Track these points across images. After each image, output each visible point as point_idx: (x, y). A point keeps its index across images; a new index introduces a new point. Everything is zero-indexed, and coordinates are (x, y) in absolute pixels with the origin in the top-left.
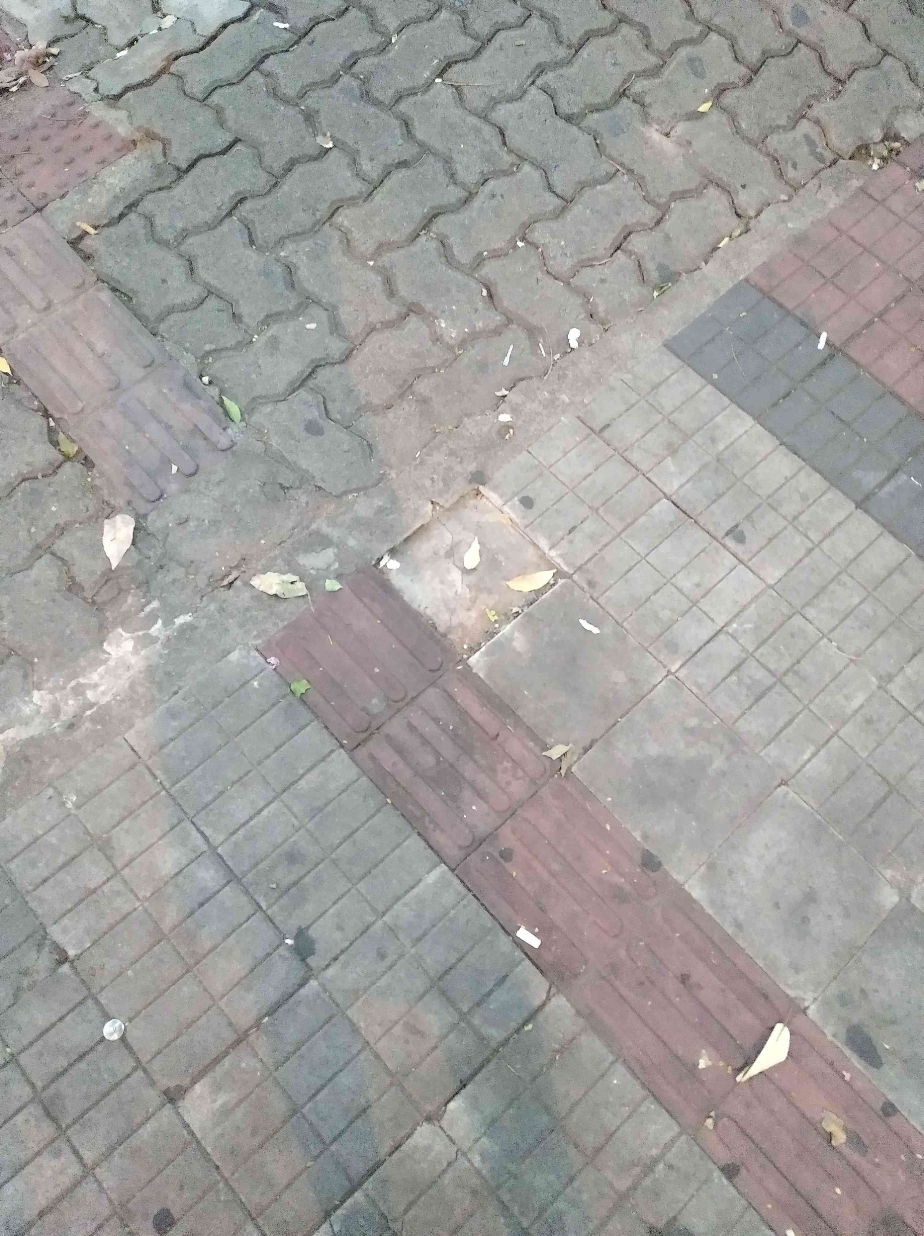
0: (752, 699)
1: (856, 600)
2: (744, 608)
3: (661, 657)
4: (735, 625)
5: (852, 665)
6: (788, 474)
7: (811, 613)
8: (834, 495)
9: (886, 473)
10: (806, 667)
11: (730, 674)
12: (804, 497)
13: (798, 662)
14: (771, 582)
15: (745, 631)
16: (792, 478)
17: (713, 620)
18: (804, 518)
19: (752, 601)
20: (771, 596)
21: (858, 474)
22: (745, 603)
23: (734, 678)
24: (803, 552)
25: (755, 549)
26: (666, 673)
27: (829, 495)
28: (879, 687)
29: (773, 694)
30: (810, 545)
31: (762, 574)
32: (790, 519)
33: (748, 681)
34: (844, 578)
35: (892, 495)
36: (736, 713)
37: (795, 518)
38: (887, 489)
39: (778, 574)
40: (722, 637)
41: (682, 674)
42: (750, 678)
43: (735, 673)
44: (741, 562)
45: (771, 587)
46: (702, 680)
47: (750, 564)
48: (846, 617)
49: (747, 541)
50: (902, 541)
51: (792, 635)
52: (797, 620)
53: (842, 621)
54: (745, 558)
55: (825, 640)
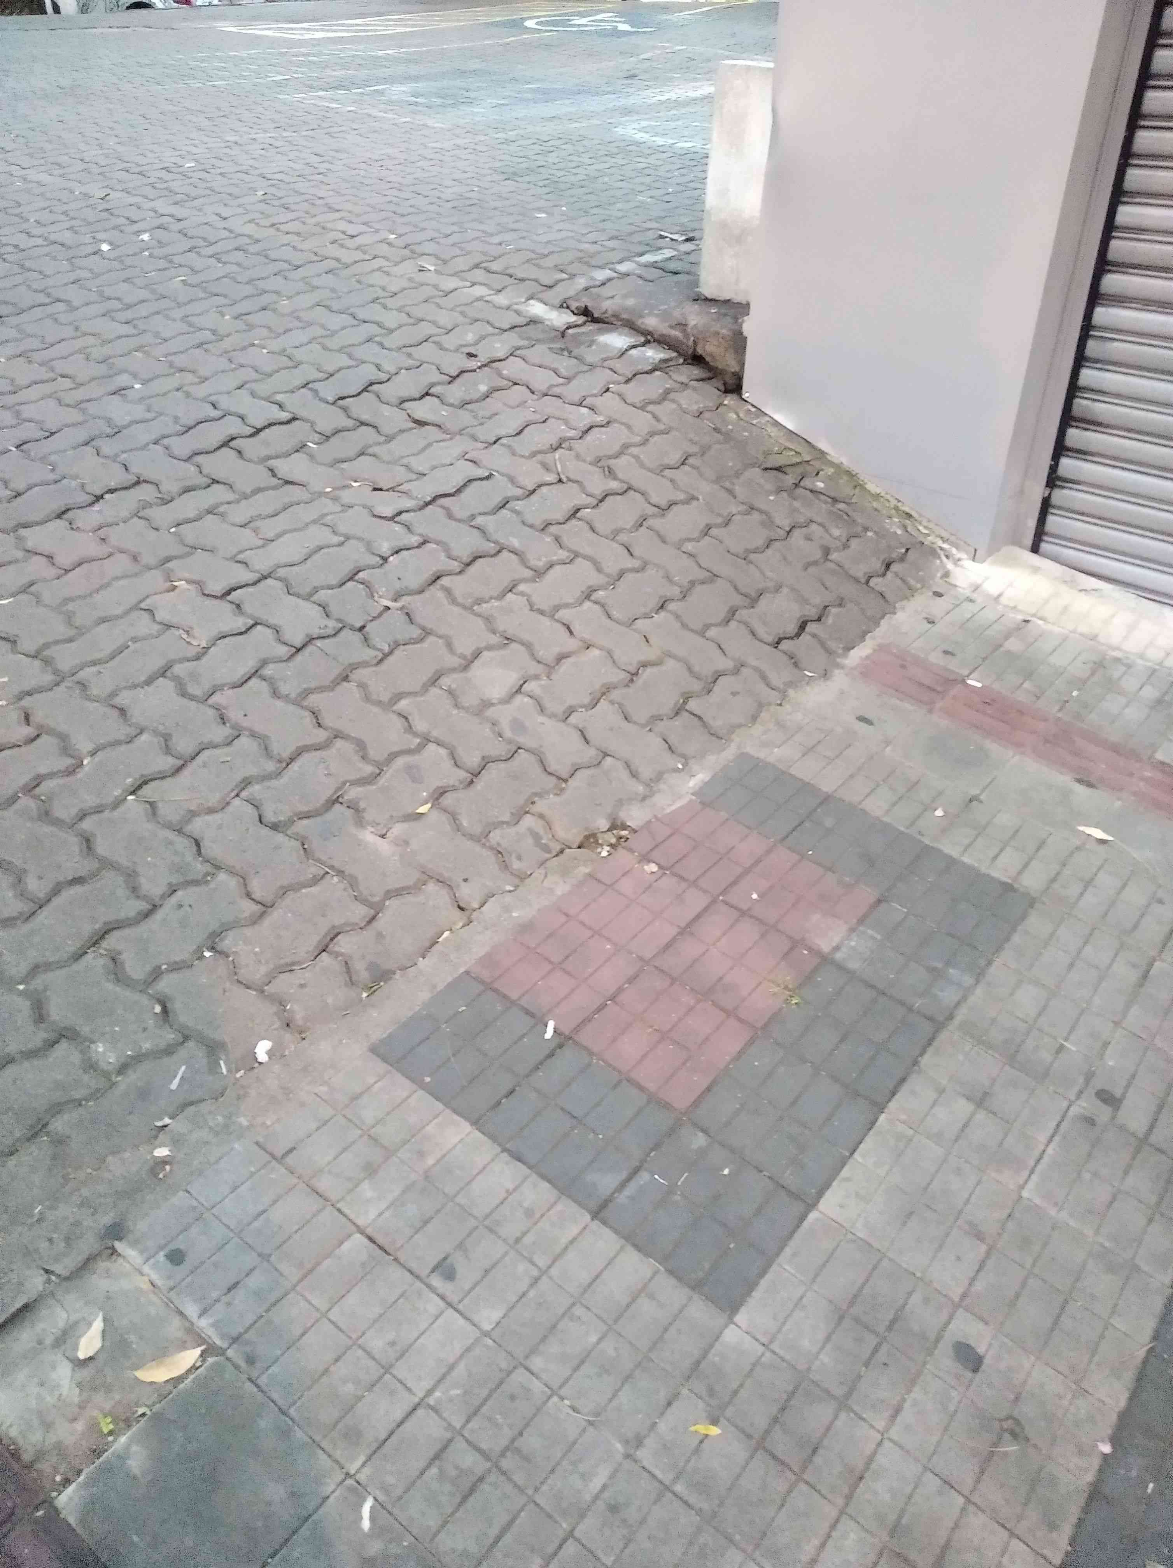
0: (458, 1500)
1: (593, 1339)
2: (452, 1367)
3: (338, 1454)
4: (437, 1394)
5: (591, 1429)
6: (511, 1187)
7: (537, 1363)
8: (566, 1206)
9: (624, 1175)
10: (532, 1442)
11: (429, 1465)
12: (529, 1213)
13: (521, 1434)
14: (487, 1327)
15: (451, 1400)
16: (515, 1190)
17: (409, 1390)
18: (528, 1240)
19: (461, 1356)
20: (486, 1346)
21: (591, 1177)
22: (451, 1360)
23: (434, 1471)
24: (527, 1281)
25: (467, 1287)
26: (343, 1477)
27: (559, 1207)
28: (628, 1456)
29: (485, 1487)
30: (535, 1273)
31: (476, 1318)
32: (511, 1241)
33: (454, 1473)
34: (578, 1311)
35: (632, 1198)
36: (433, 1522)
37: (518, 1240)
38: (628, 1191)
39: (496, 1315)
40: (420, 1412)
41: (361, 1477)
42: (457, 1467)
43: (437, 1462)
44: (450, 1305)
45: (486, 1334)
46: (391, 1480)
47: (460, 1307)
48: (582, 1362)
49: (458, 1276)
50: (648, 1255)
51: (513, 1398)
52: (520, 1376)
53: (576, 1368)
54: (454, 1298)
55: (555, 1399)
